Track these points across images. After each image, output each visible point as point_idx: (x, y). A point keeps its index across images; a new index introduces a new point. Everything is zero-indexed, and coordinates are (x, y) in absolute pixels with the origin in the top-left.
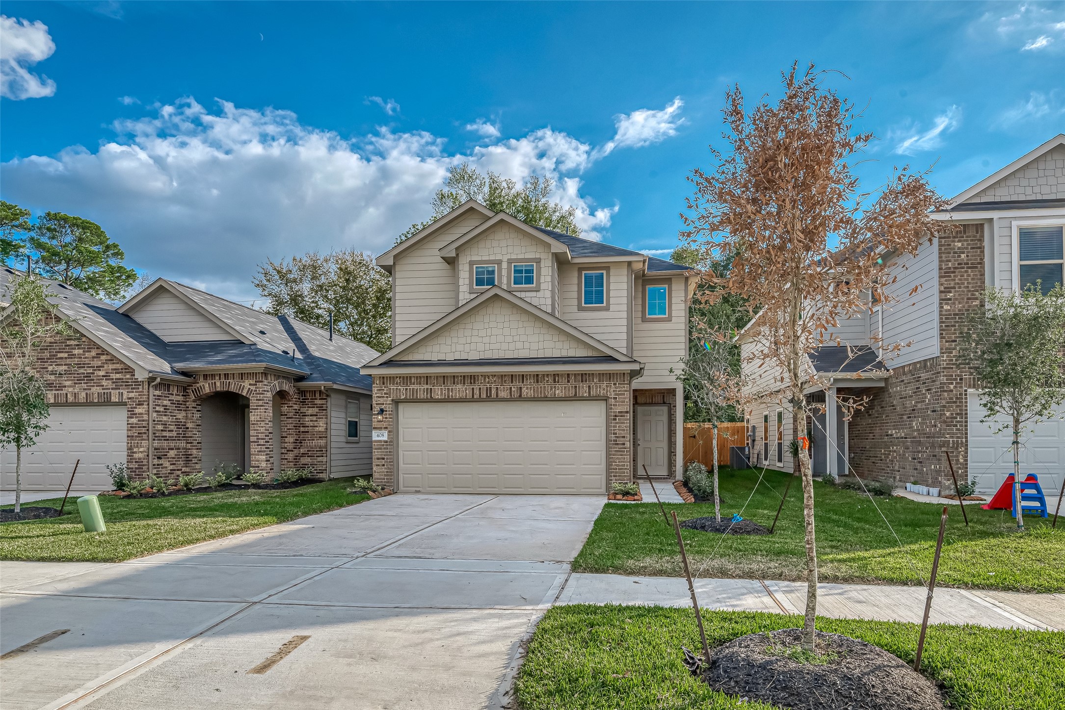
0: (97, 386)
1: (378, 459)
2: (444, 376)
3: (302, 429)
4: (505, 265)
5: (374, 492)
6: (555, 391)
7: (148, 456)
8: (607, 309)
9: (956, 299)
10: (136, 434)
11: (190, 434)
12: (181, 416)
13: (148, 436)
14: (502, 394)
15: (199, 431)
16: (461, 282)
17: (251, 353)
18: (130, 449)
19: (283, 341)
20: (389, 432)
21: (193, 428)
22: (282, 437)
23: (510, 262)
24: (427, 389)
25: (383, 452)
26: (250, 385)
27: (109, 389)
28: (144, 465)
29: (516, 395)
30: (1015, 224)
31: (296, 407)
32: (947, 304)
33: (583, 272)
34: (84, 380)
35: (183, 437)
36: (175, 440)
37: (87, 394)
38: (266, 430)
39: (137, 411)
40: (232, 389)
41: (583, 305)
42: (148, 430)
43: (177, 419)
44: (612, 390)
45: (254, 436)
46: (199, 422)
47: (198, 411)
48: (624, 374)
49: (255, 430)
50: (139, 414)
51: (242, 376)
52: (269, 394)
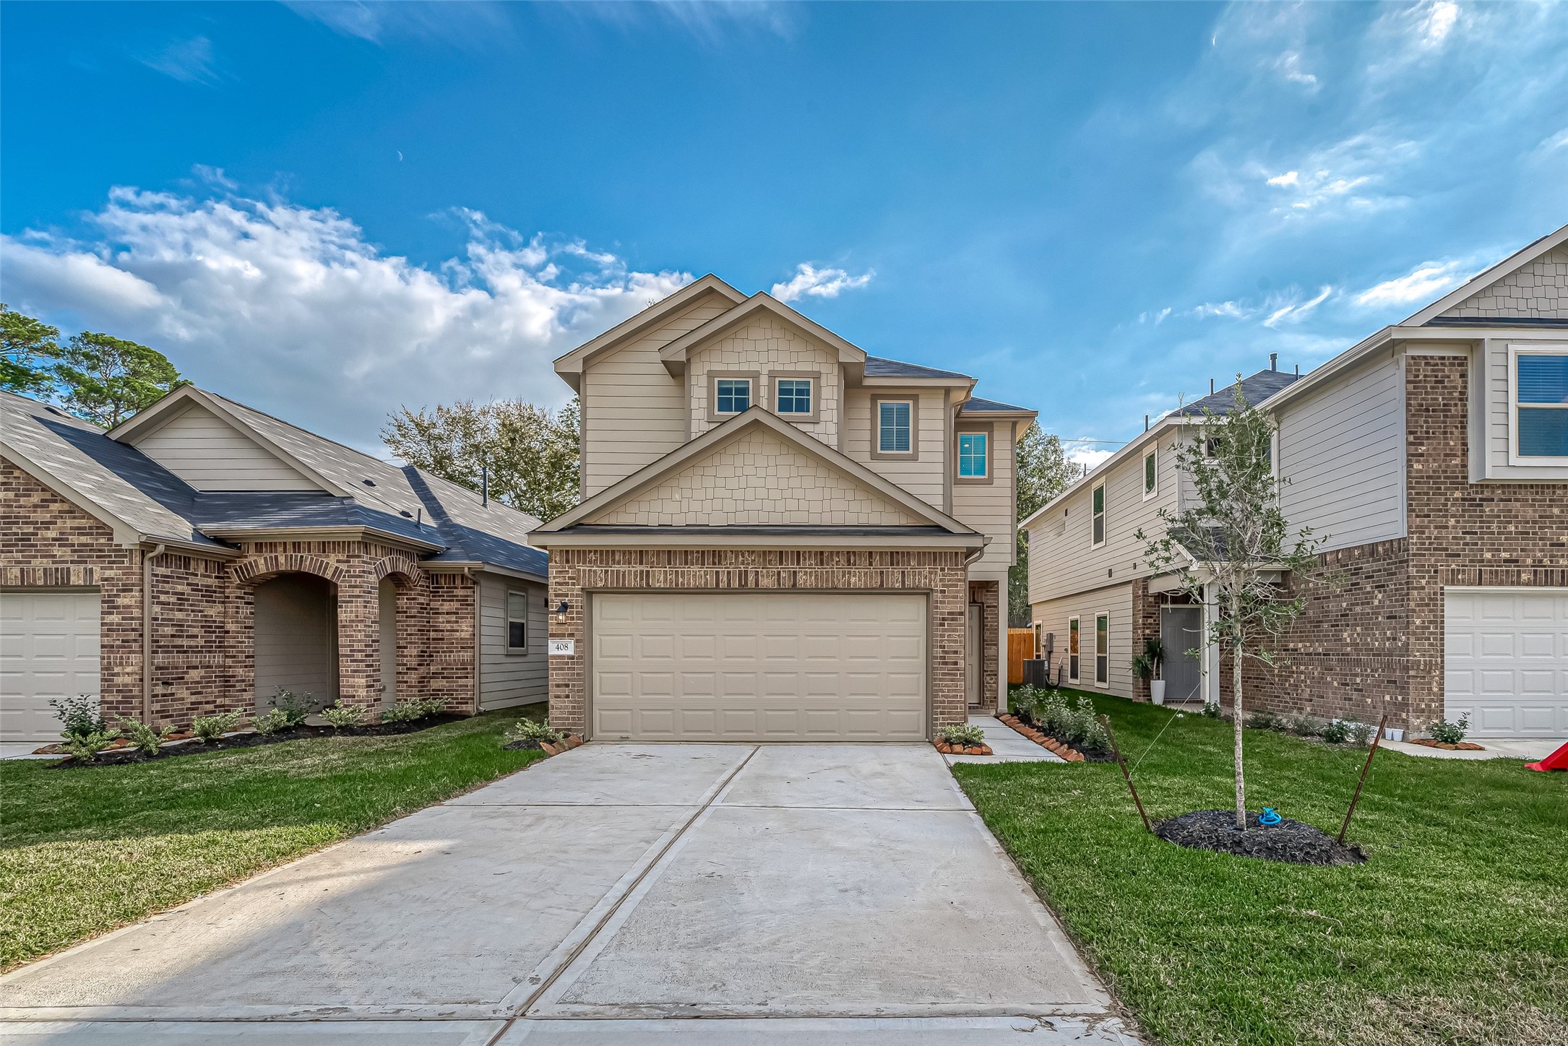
0: (42, 557)
1: (558, 686)
2: (669, 552)
3: (432, 635)
4: (764, 380)
5: (551, 742)
6: (849, 578)
7: (142, 680)
8: (914, 458)
9: (1430, 455)
10: (117, 643)
11: (232, 642)
12: (213, 611)
13: (142, 646)
14: (766, 582)
15: (249, 638)
16: (694, 404)
17: (343, 511)
18: (107, 668)
19: (405, 499)
20: (577, 641)
21: (238, 632)
22: (398, 647)
23: (772, 375)
24: (642, 572)
25: (568, 674)
26: (338, 561)
27: (66, 562)
28: (133, 697)
29: (788, 584)
30: (1513, 348)
31: (421, 599)
32: (1418, 461)
33: (879, 402)
34: (17, 545)
35: (216, 647)
36: (202, 652)
37: (22, 571)
38: (366, 636)
39: (120, 601)
40: (307, 567)
41: (879, 451)
42: (141, 635)
43: (206, 616)
44: (938, 578)
45: (345, 646)
46: (250, 622)
47: (246, 603)
48: (957, 553)
49: (347, 636)
50: (124, 607)
51: (324, 547)
52: (373, 578)
